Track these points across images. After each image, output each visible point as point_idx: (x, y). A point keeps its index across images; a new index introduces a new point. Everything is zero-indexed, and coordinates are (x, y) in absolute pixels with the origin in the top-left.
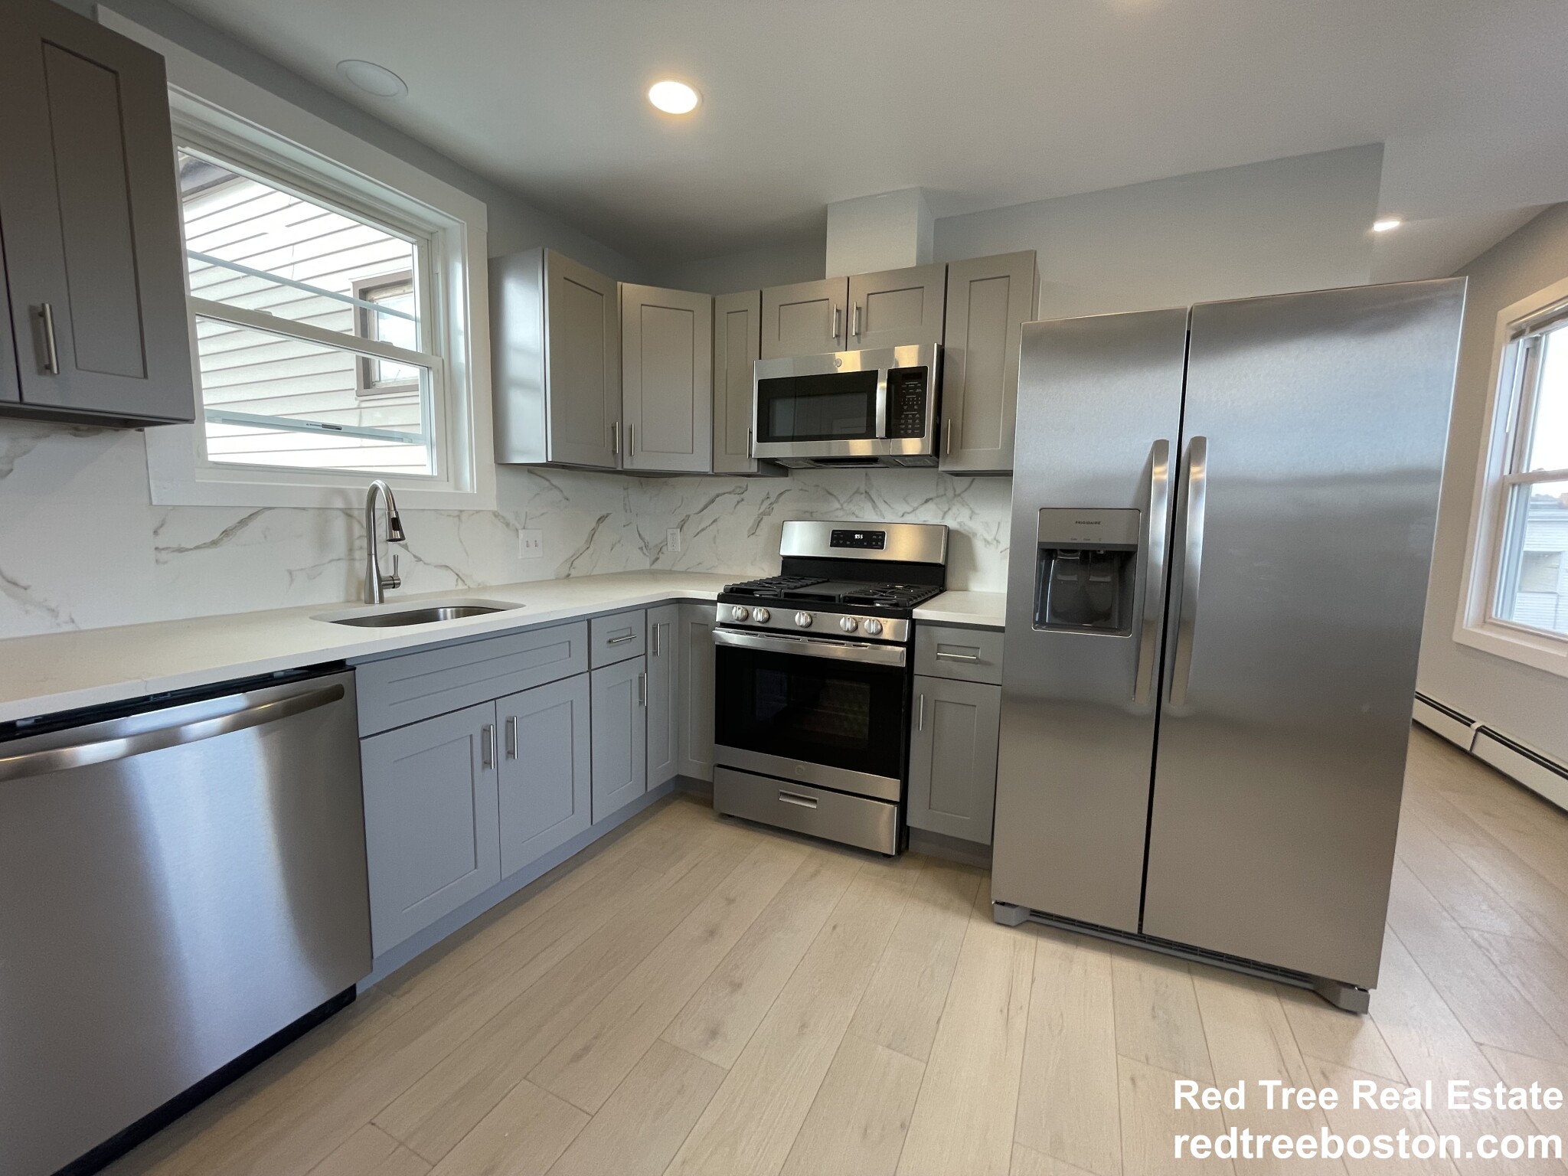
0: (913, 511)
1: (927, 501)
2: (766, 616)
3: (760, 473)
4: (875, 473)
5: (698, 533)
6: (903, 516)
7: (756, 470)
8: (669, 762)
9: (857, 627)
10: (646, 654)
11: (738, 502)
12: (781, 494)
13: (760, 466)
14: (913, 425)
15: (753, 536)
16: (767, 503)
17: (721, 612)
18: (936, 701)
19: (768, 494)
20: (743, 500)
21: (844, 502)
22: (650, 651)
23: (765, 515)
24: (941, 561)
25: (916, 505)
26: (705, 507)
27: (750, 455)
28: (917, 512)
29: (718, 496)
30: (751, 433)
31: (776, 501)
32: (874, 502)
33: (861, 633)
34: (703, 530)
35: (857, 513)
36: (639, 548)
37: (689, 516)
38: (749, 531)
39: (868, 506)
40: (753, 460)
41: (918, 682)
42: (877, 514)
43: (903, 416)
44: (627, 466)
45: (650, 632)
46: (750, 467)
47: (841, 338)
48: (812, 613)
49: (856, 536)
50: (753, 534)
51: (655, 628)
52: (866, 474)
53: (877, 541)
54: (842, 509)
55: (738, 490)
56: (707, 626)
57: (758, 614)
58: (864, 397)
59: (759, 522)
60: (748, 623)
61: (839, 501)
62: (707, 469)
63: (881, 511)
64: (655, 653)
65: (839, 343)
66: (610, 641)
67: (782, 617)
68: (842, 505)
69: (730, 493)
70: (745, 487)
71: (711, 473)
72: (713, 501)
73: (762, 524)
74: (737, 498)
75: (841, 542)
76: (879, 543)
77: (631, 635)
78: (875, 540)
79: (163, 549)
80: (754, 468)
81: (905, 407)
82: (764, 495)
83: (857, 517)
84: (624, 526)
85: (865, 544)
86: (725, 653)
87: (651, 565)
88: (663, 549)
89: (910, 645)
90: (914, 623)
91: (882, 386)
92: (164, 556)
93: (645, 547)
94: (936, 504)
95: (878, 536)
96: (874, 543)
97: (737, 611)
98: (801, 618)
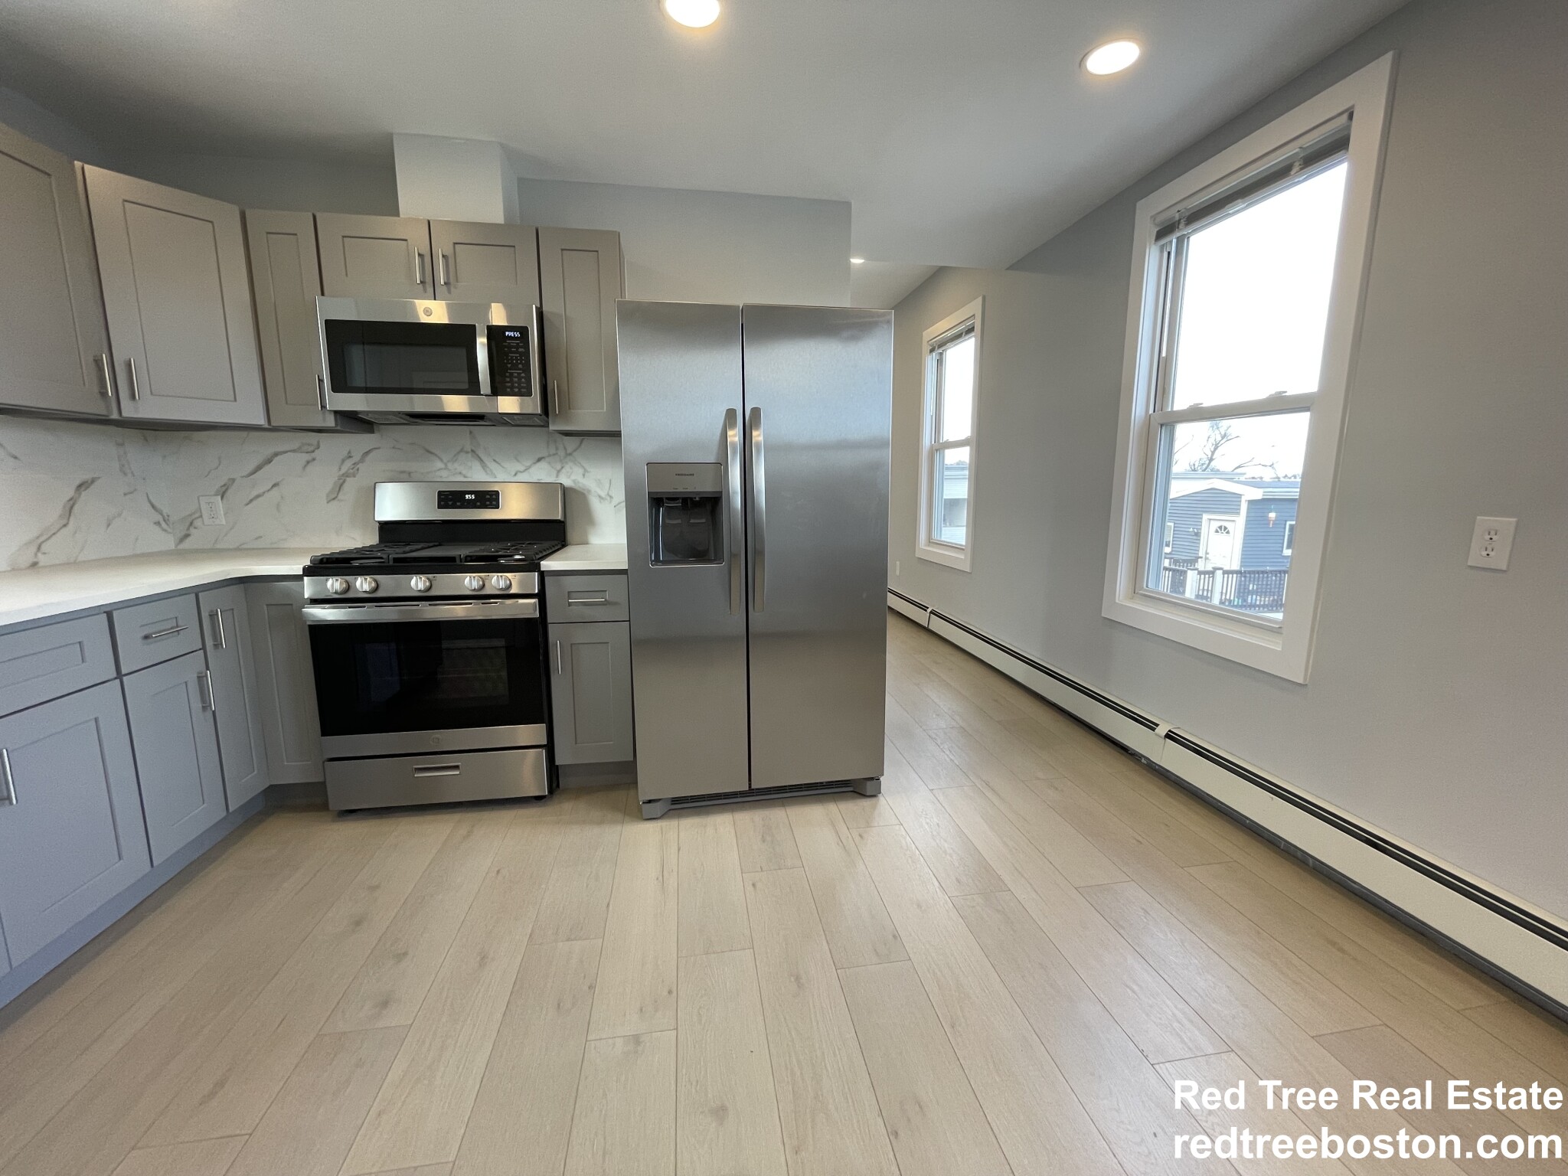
0: (526, 470)
1: (539, 460)
2: (373, 585)
3: (339, 428)
4: (480, 431)
5: (251, 501)
6: (515, 475)
7: (334, 425)
8: (255, 772)
9: (484, 585)
10: (204, 648)
11: (308, 462)
12: (367, 453)
13: (339, 421)
14: (519, 384)
15: (335, 502)
16: (348, 464)
17: (309, 588)
18: (571, 644)
19: (349, 452)
20: (314, 459)
21: (448, 461)
22: (209, 643)
23: (347, 476)
24: (560, 517)
25: (528, 464)
26: (259, 468)
27: (323, 407)
28: (531, 470)
29: (276, 454)
30: (321, 381)
31: (362, 460)
32: (482, 460)
33: (487, 591)
34: (258, 496)
35: (464, 472)
36: (155, 523)
37: (233, 480)
38: (328, 496)
39: (477, 466)
40: (327, 413)
41: (552, 630)
42: (487, 474)
43: (508, 374)
44: (129, 411)
45: (207, 623)
46: (324, 420)
47: (427, 286)
48: (430, 576)
49: (467, 496)
50: (334, 499)
51: (213, 616)
52: (471, 432)
53: (490, 500)
54: (446, 468)
55: (305, 448)
56: (291, 608)
57: (363, 584)
58: (463, 352)
59: (341, 485)
60: (350, 595)
61: (441, 460)
62: (261, 421)
63: (491, 470)
64: (217, 645)
65: (425, 290)
66: (146, 637)
67: (390, 584)
68: (446, 465)
69: (294, 451)
70: (315, 443)
71: (267, 426)
72: (269, 461)
73: (346, 486)
74: (306, 457)
75: (450, 503)
76: (494, 503)
77: (177, 626)
78: (489, 500)
80: (330, 422)
81: (509, 366)
82: (345, 453)
83: (465, 477)
84: (125, 494)
85: (478, 504)
86: (320, 632)
87: (176, 546)
88: (198, 523)
89: (541, 596)
90: (542, 575)
91: (481, 342)
93: (163, 521)
94: (549, 463)
95: (491, 495)
96: (488, 503)
97: (334, 584)
98: (417, 583)
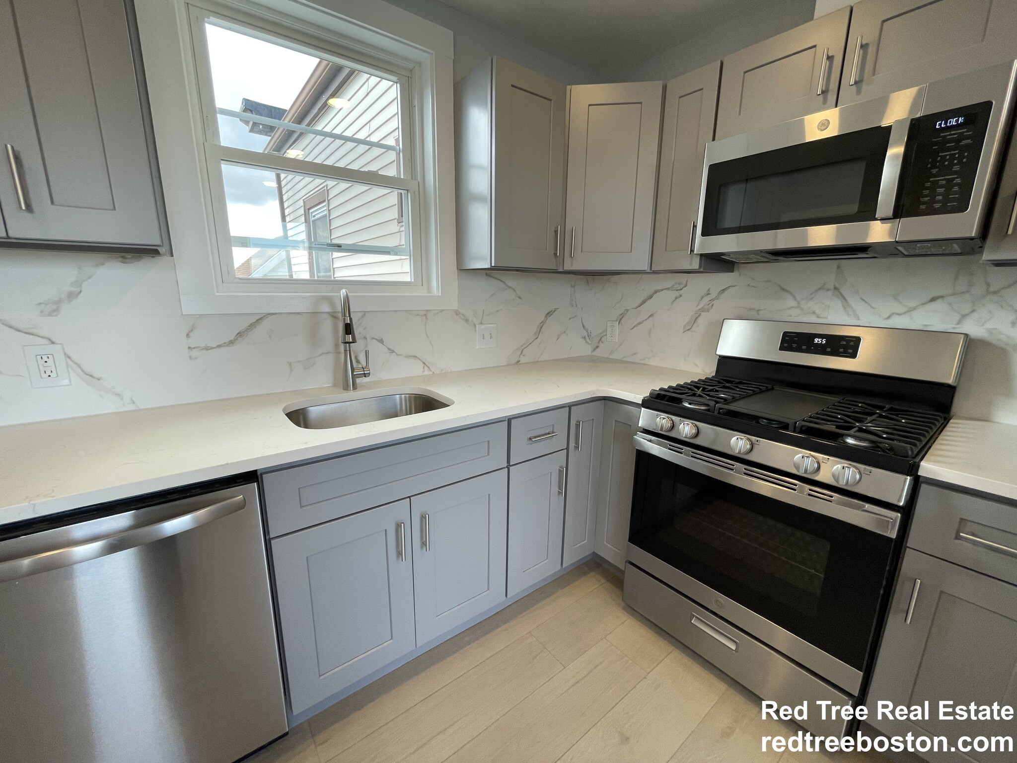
0: (908, 311)
1: (933, 299)
2: (694, 431)
3: (702, 270)
4: (848, 264)
5: (634, 327)
6: (889, 317)
7: (698, 268)
8: (586, 541)
9: (819, 468)
10: (567, 449)
11: (676, 298)
12: (724, 290)
13: (703, 261)
14: (945, 195)
15: (689, 332)
16: (707, 299)
17: (646, 418)
18: (942, 592)
19: (709, 290)
20: (681, 296)
21: (803, 299)
22: (572, 444)
23: (703, 311)
24: (950, 381)
25: (912, 304)
26: (644, 302)
27: (692, 251)
28: (915, 313)
29: (656, 292)
30: (695, 226)
31: (717, 298)
32: (845, 299)
33: (820, 477)
34: (639, 324)
35: (818, 312)
36: (582, 338)
37: (627, 310)
38: (684, 327)
39: (837, 304)
40: (695, 256)
42: (848, 314)
43: (928, 184)
44: (567, 267)
45: (573, 430)
46: (691, 265)
47: (830, 94)
48: (753, 438)
49: (816, 340)
50: (688, 330)
51: (578, 426)
52: (839, 267)
53: (846, 348)
54: (799, 307)
55: (678, 287)
56: (629, 428)
57: (686, 428)
58: (860, 168)
59: (697, 318)
60: (673, 434)
61: (795, 299)
62: (645, 267)
63: (854, 311)
64: (577, 448)
65: (825, 101)
66: (530, 439)
67: (710, 434)
68: (799, 303)
69: (668, 289)
70: (684, 283)
71: (649, 271)
72: (651, 297)
73: (700, 320)
74: (676, 294)
75: (794, 345)
76: (850, 351)
77: (553, 433)
78: (843, 346)
79: (194, 348)
80: (695, 264)
81: (934, 171)
82: (704, 292)
83: (818, 317)
84: (570, 319)
85: (829, 350)
86: (643, 459)
87: (592, 352)
88: (603, 339)
89: (907, 511)
90: (917, 482)
91: (895, 152)
92: (195, 353)
93: (588, 337)
94: (950, 304)
95: (847, 341)
96: (841, 350)
97: (662, 421)
98: (738, 442)
